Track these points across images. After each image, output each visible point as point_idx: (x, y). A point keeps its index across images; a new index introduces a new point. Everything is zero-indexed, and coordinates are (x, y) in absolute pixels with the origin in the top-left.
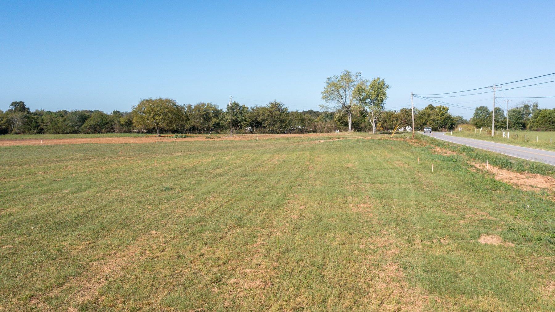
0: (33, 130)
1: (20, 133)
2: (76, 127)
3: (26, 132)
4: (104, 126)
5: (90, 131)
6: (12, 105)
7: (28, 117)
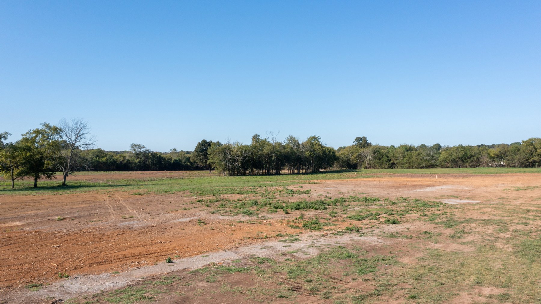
0: (385, 165)
1: (370, 168)
2: (433, 161)
3: (377, 166)
4: (469, 160)
5: (449, 165)
6: (356, 140)
7: (379, 151)
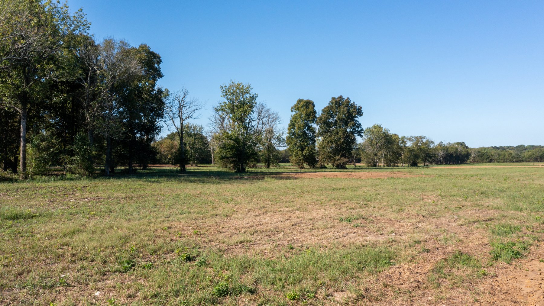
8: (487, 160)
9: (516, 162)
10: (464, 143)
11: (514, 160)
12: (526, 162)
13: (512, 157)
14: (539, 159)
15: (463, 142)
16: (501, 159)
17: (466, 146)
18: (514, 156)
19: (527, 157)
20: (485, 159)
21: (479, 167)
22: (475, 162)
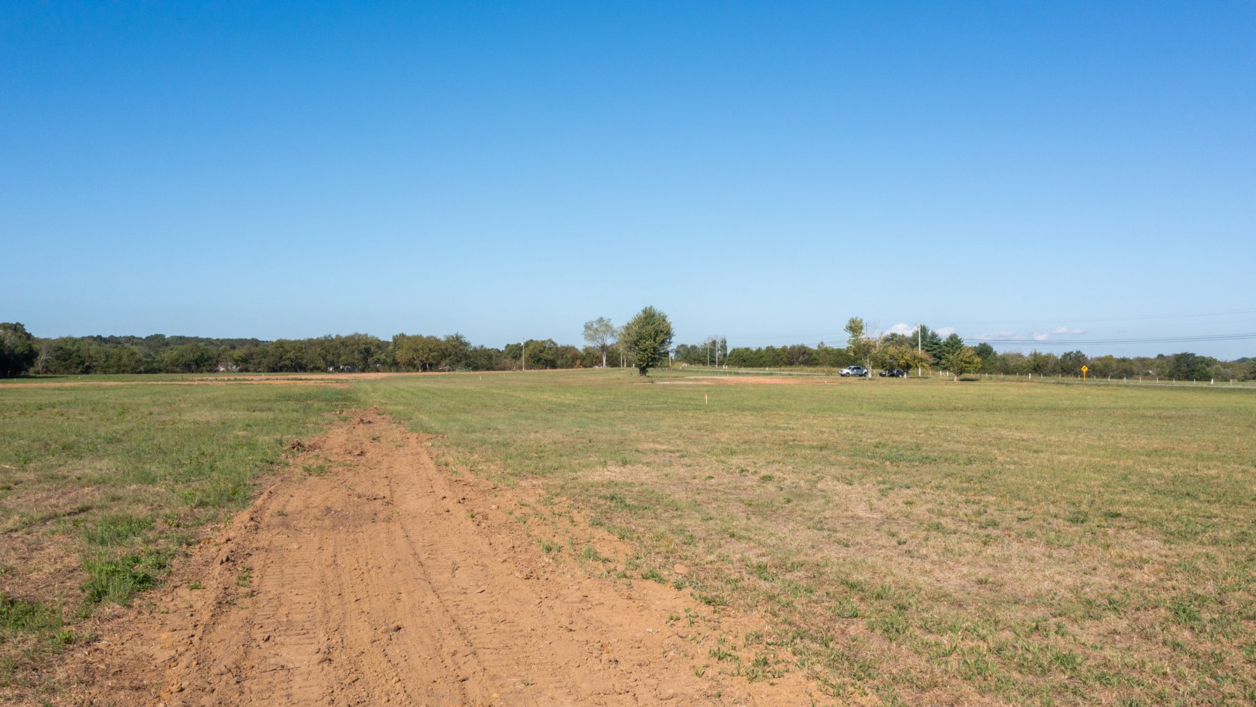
8: (78, 368)
9: (146, 372)
10: (22, 326)
11: (142, 369)
12: (167, 372)
13: (136, 362)
14: (194, 367)
15: (18, 324)
16: (113, 366)
17: (26, 333)
18: (140, 360)
19: (169, 362)
20: (74, 365)
21: (58, 385)
22: (49, 372)
